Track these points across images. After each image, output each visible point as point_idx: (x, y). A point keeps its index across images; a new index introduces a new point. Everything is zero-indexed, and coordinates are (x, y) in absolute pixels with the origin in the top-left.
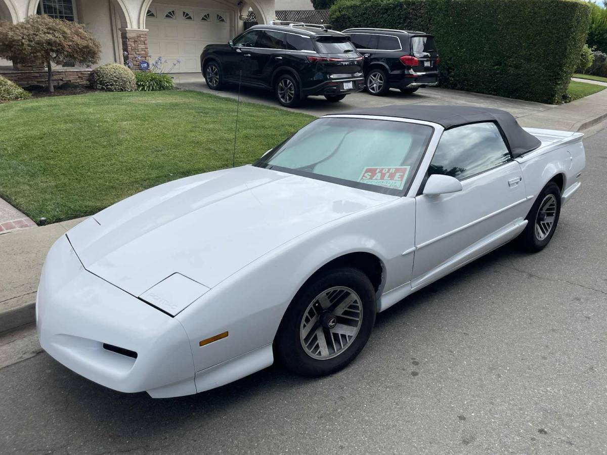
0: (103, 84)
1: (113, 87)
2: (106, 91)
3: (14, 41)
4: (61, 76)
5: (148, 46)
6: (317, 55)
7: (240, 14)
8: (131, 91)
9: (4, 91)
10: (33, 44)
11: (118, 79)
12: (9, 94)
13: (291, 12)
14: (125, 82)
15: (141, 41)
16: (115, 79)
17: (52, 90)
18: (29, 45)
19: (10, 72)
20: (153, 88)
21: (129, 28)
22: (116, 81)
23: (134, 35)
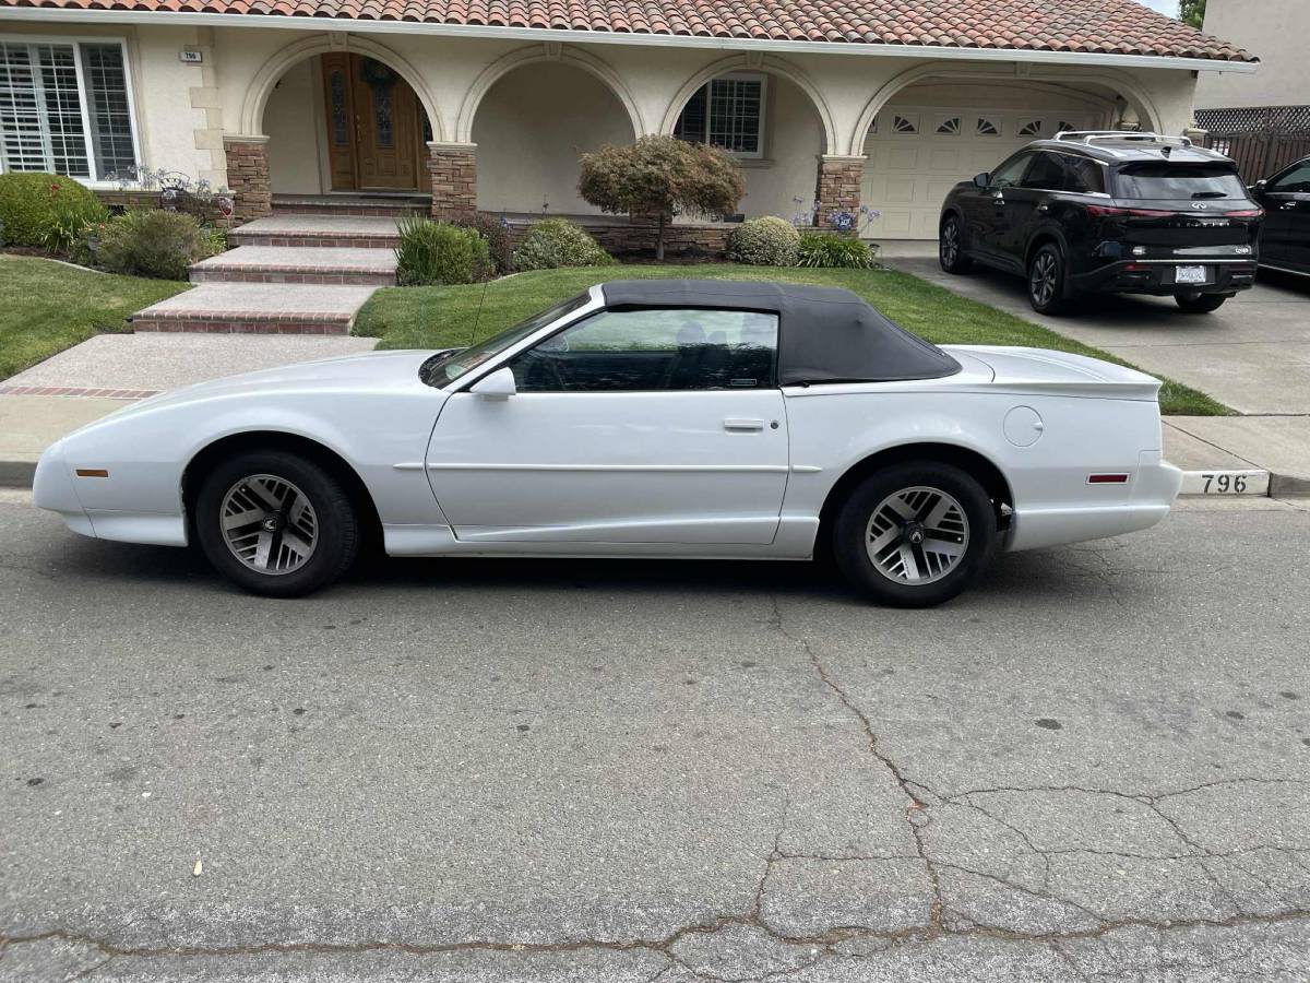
0: (739, 252)
1: (752, 258)
2: (741, 263)
3: (598, 175)
4: (695, 235)
5: (862, 187)
6: (1112, 203)
7: (1121, 116)
8: (784, 265)
9: (573, 251)
10: (623, 180)
11: (765, 243)
12: (578, 256)
13: (1282, 109)
14: (775, 249)
15: (848, 178)
16: (759, 243)
17: (661, 257)
18: (618, 182)
19: (625, 225)
20: (821, 262)
21: (830, 153)
22: (759, 247)
23: (837, 166)
